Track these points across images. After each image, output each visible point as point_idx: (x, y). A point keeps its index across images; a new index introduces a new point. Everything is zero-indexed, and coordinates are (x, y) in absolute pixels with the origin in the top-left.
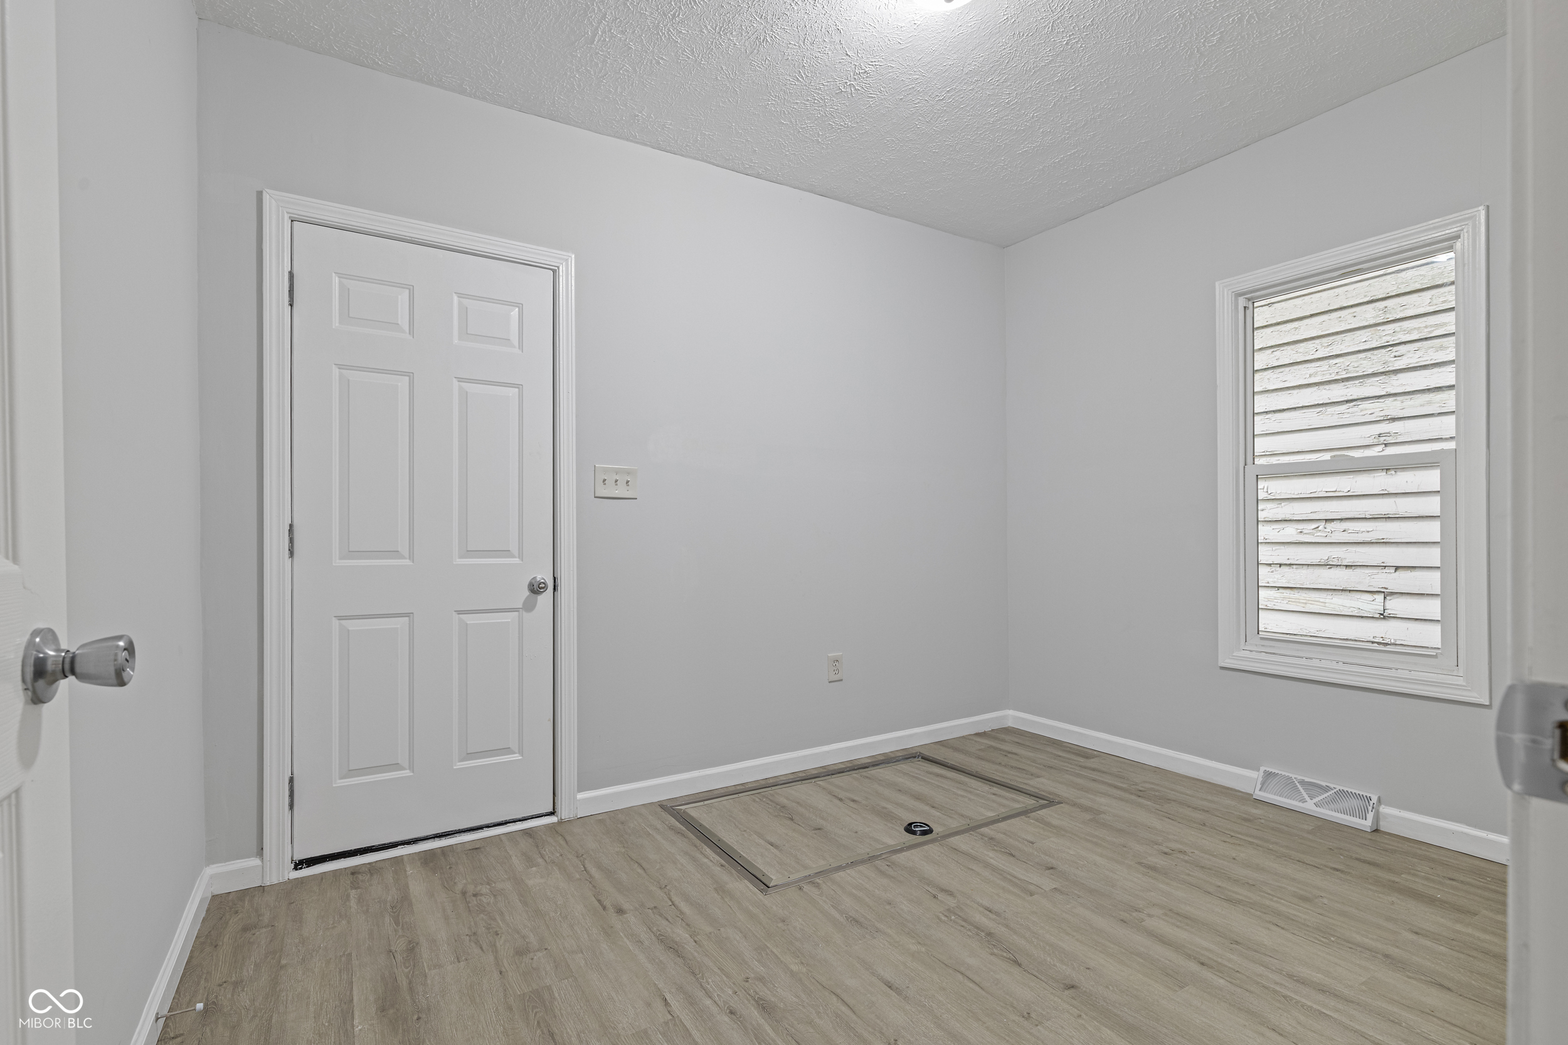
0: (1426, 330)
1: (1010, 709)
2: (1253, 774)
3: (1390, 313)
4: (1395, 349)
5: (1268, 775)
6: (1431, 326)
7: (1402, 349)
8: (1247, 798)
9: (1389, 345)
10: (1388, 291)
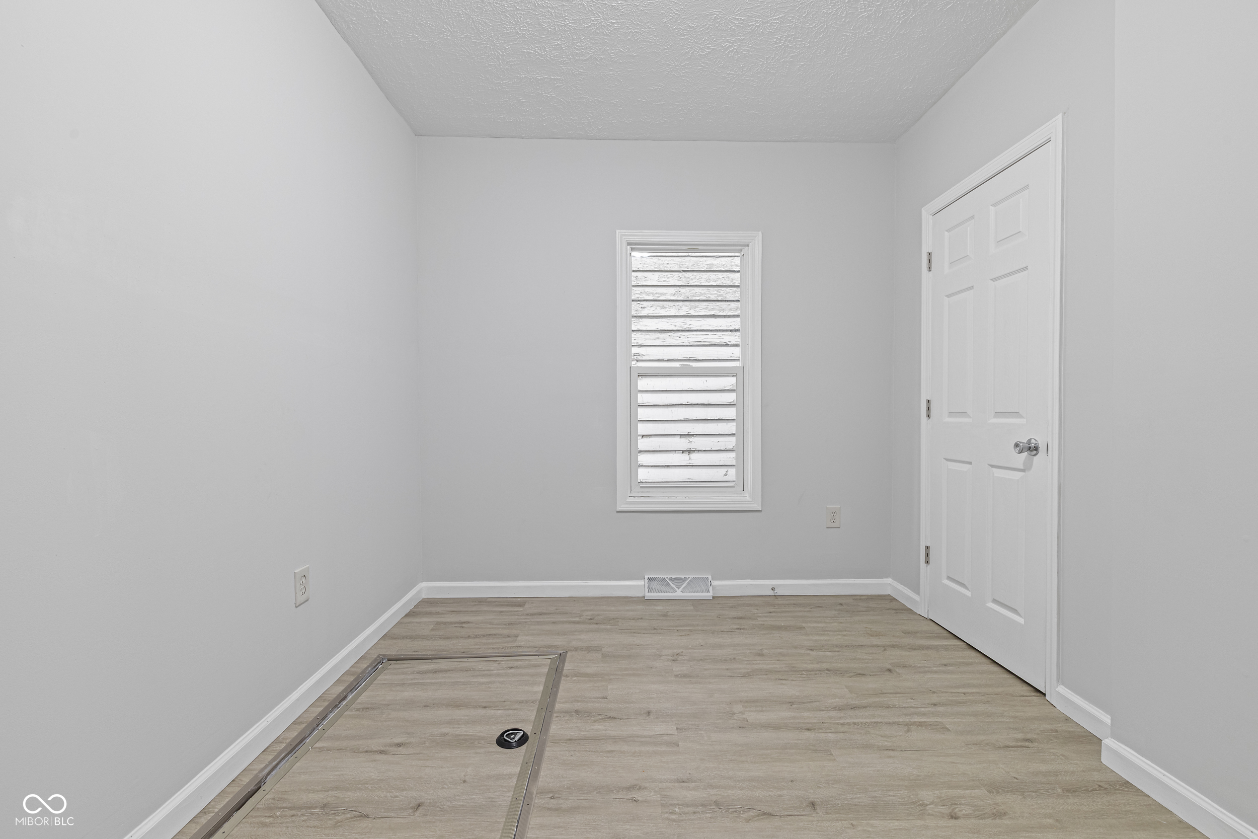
0: (656, 295)
1: (422, 582)
2: (641, 583)
3: (639, 281)
4: (641, 303)
5: (650, 580)
6: (659, 294)
7: (645, 304)
8: (643, 600)
9: (639, 300)
10: (638, 267)
